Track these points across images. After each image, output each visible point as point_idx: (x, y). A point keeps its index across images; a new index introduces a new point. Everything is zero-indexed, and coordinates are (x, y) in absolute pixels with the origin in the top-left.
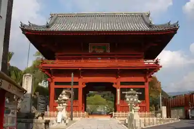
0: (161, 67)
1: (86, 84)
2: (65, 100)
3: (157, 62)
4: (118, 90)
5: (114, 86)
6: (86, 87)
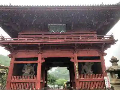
1: (45, 59)
3: (112, 37)
4: (76, 65)
5: (72, 60)
6: (45, 62)
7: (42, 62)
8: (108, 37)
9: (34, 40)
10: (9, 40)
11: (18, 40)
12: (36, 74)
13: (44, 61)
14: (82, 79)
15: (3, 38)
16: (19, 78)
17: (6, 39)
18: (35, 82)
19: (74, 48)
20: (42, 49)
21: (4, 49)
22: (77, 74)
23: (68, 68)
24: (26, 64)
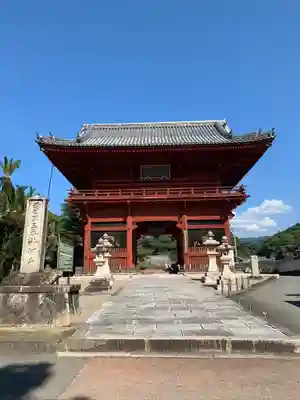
0: (249, 196)
1: (137, 223)
2: (108, 247)
3: (241, 190)
4: (185, 233)
5: (178, 225)
7: (134, 228)
8: (237, 191)
9: (120, 196)
11: (96, 195)
12: (124, 245)
13: (137, 226)
14: (194, 253)
18: (124, 258)
23: (174, 235)
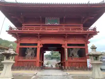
1: (43, 45)
3: (95, 29)
4: (66, 50)
5: (63, 46)
7: (41, 47)
8: (92, 30)
9: (35, 30)
10: (16, 29)
11: (22, 29)
12: (36, 55)
13: (42, 46)
14: (70, 60)
15: (11, 28)
16: (23, 58)
17: (13, 29)
18: (35, 62)
19: (65, 37)
20: (40, 37)
21: (12, 36)
22: (67, 57)
23: (60, 52)
24: (28, 48)
